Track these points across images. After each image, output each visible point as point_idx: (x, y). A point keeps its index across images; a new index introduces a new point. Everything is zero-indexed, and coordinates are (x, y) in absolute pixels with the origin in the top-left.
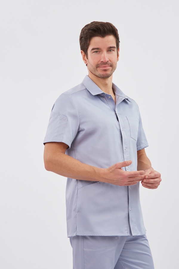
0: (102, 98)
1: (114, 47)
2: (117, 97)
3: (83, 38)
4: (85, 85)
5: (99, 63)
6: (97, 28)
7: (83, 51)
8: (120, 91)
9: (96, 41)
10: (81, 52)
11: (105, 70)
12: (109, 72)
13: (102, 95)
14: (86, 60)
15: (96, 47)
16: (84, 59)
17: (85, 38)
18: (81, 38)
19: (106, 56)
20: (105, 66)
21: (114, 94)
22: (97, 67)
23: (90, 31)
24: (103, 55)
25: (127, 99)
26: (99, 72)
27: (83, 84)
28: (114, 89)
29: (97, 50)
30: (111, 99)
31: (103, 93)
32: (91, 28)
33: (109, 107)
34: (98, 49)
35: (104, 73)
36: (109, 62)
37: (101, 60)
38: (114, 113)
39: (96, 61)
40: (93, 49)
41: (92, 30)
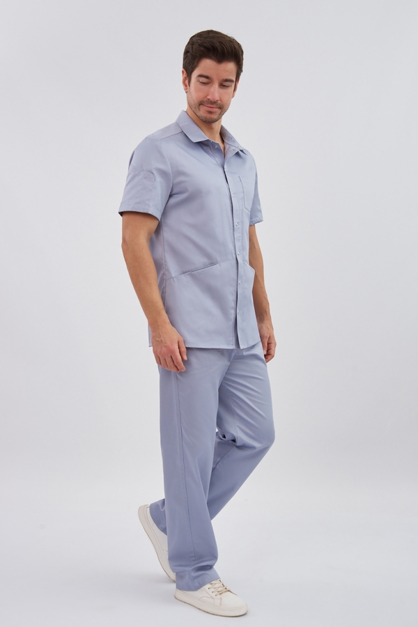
0: (205, 148)
1: (231, 81)
2: (227, 146)
3: (189, 54)
4: (181, 125)
5: (205, 100)
6: (213, 47)
7: (185, 72)
8: (231, 138)
9: (207, 65)
10: (183, 72)
11: (210, 113)
12: (215, 117)
13: (206, 143)
14: (186, 86)
15: (205, 74)
16: (184, 83)
17: (192, 54)
18: (186, 52)
19: (215, 92)
20: (212, 106)
21: (223, 141)
22: (200, 105)
23: (202, 48)
24: (212, 90)
25: (242, 151)
26: (202, 112)
27: (177, 124)
28: (223, 134)
29: (207, 80)
30: (218, 150)
31: (208, 140)
32: (205, 45)
33: (215, 162)
34: (207, 77)
35: (209, 116)
36: (219, 102)
37: (208, 97)
38: (221, 170)
39: (201, 95)
40: (200, 76)
41: (206, 48)
